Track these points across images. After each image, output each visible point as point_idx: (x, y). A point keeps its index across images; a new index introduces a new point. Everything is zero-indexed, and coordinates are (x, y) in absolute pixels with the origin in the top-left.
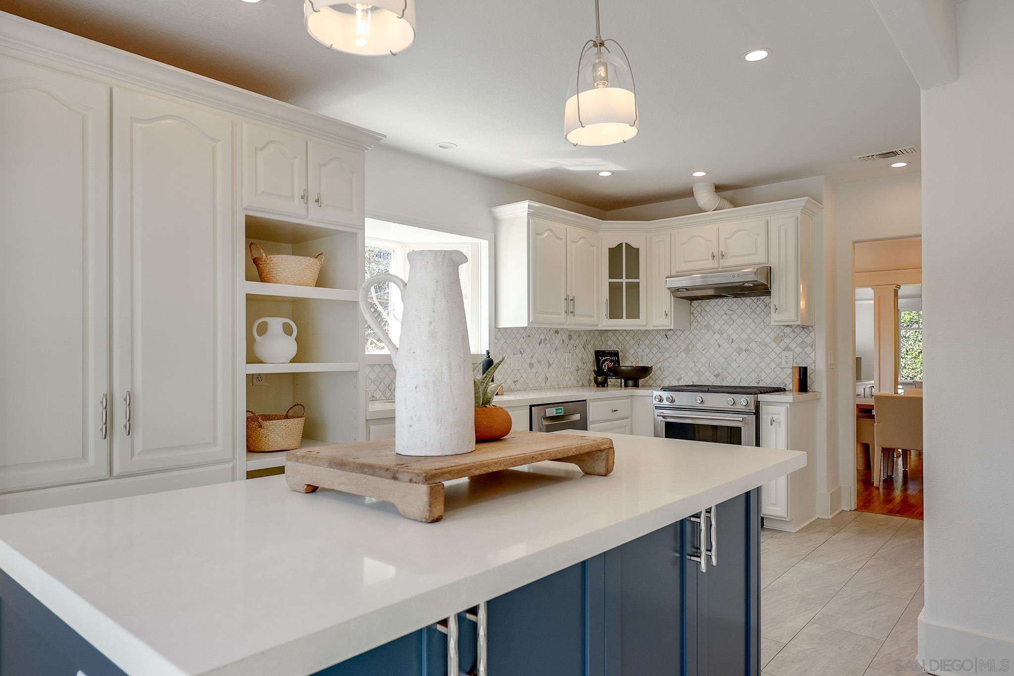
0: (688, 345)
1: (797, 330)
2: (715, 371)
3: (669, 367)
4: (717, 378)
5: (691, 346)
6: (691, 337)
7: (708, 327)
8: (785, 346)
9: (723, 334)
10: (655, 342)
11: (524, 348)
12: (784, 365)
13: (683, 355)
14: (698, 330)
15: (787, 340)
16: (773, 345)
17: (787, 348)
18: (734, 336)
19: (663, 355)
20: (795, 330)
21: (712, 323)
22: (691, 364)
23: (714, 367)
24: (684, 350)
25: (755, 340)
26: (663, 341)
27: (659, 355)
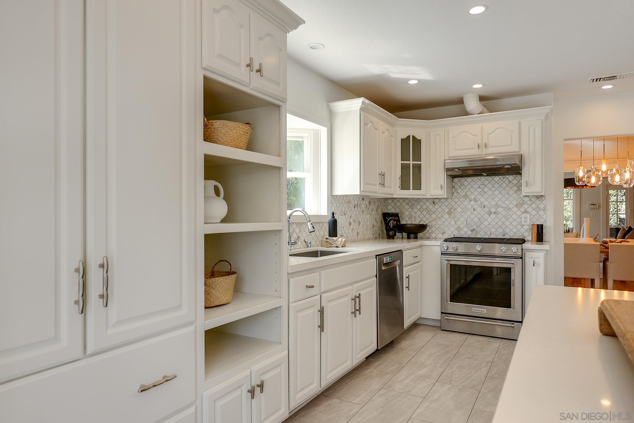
0: (451, 209)
1: (533, 199)
2: (471, 227)
3: (436, 224)
4: (472, 232)
5: (452, 210)
6: (453, 203)
7: (466, 196)
8: (524, 210)
9: (477, 201)
10: (424, 207)
11: (346, 211)
12: (523, 223)
13: (447, 216)
14: (458, 199)
15: (525, 206)
16: (515, 209)
17: (526, 212)
18: (486, 203)
19: (431, 216)
20: (532, 199)
21: (469, 193)
22: (453, 223)
23: (471, 225)
24: (447, 213)
25: (502, 206)
26: (431, 207)
27: (428, 216)
